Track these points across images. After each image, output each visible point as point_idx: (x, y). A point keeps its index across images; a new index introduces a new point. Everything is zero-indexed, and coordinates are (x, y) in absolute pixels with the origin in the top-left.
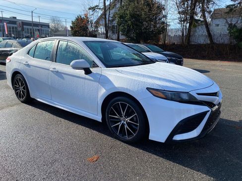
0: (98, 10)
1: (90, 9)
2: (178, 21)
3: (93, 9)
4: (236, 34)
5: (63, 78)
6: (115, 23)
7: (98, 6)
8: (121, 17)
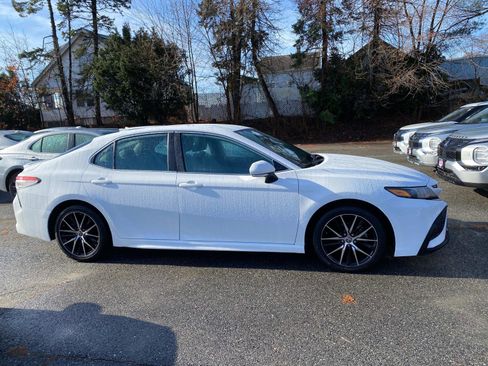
0: (42, 58)
1: (23, 56)
2: (214, 79)
3: (31, 56)
4: (314, 99)
5: (216, 196)
6: (89, 86)
7: (42, 50)
8: (104, 73)
